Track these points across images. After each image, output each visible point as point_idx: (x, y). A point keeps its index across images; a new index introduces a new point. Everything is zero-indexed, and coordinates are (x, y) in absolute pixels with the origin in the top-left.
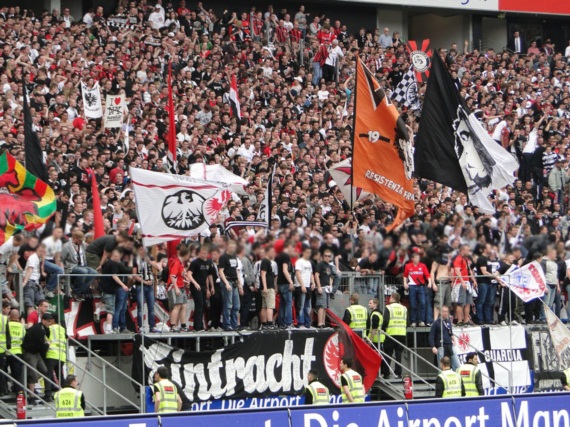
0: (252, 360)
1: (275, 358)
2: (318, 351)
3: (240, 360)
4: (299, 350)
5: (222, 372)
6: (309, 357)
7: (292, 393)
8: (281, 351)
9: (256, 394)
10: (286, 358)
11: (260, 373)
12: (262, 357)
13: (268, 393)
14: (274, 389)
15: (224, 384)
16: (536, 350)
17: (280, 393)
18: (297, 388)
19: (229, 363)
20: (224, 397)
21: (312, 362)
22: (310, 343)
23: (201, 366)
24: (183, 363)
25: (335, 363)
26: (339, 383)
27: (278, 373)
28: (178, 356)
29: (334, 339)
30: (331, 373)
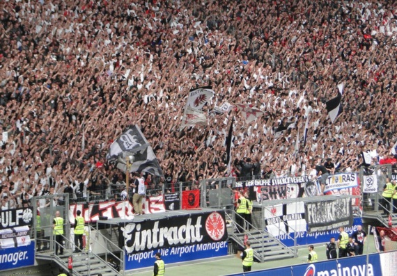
1: (183, 227)
2: (203, 223)
5: (158, 233)
6: (198, 225)
7: (190, 244)
10: (188, 228)
13: (180, 245)
15: (158, 240)
16: (309, 213)
17: (185, 245)
18: (193, 241)
21: (201, 229)
24: (141, 231)
25: (211, 228)
26: (213, 237)
27: (184, 235)
28: (139, 227)
29: (211, 216)
30: (209, 232)
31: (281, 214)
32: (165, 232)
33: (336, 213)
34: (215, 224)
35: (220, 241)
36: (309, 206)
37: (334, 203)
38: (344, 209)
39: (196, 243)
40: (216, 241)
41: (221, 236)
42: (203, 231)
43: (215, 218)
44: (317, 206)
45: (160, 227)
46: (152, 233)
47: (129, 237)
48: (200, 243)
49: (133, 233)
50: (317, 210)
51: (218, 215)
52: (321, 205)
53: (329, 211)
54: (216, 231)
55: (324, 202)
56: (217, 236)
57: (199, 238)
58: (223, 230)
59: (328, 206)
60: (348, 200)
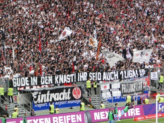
0: (56, 94)
1: (61, 93)
2: (71, 91)
3: (53, 94)
4: (67, 91)
5: (50, 96)
6: (69, 93)
7: (65, 100)
8: (63, 92)
9: (57, 101)
10: (64, 93)
11: (58, 97)
12: (58, 93)
13: (59, 101)
14: (61, 100)
15: (49, 99)
16: (123, 88)
17: (62, 101)
18: (66, 99)
19: (51, 94)
20: (49, 102)
21: (70, 94)
22: (69, 90)
23: (45, 95)
24: (41, 95)
25: (75, 94)
26: (76, 98)
27: (62, 96)
28: (40, 93)
29: (75, 89)
30: (74, 96)
31: (109, 88)
32: (53, 95)
33: (135, 88)
34: (77, 92)
35: (79, 99)
36: (122, 85)
37: (135, 84)
38: (139, 87)
39: (67, 100)
40: (77, 100)
41: (79, 97)
42: (71, 95)
43: (77, 90)
44: (126, 85)
45: (50, 93)
46: (46, 96)
47: (35, 97)
48: (69, 100)
49: (37, 95)
50: (127, 87)
51: (78, 88)
52: (128, 85)
53: (132, 87)
54: (77, 95)
55: (130, 83)
56: (77, 97)
57: (69, 98)
58: (80, 95)
59: (132, 85)
60: (141, 83)
